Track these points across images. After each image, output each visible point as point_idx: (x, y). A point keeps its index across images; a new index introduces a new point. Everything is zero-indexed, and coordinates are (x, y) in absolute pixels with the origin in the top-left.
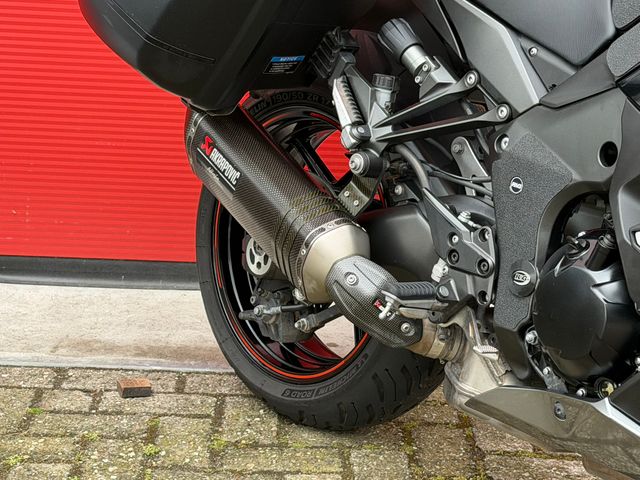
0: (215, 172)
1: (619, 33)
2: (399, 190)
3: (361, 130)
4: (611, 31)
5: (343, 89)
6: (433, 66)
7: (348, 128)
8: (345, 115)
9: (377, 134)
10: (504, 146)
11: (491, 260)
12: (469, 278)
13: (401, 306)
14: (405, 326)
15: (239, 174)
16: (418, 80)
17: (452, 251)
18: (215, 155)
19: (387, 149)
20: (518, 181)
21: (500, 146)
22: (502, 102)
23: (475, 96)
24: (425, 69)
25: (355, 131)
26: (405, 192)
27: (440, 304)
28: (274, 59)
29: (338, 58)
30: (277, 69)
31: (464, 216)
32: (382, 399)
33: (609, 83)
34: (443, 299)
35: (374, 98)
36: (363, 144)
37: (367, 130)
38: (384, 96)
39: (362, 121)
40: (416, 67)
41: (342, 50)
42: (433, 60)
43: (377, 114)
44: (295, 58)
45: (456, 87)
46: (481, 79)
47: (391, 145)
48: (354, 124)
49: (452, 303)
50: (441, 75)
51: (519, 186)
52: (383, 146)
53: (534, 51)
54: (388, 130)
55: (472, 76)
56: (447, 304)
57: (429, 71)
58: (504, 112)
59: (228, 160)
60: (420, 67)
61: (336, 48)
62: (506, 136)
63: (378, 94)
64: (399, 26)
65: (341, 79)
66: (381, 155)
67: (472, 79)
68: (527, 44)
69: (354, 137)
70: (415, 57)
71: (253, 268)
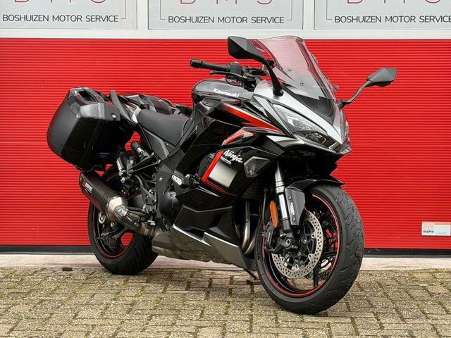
0: (86, 189)
5: (120, 160)
6: (144, 152)
8: (120, 167)
9: (129, 172)
11: (155, 201)
12: (151, 206)
15: (92, 188)
16: (140, 156)
17: (147, 200)
18: (86, 184)
22: (160, 159)
23: (154, 159)
25: (123, 171)
26: (138, 189)
27: (142, 214)
28: (101, 153)
29: (119, 152)
30: (102, 156)
31: (150, 191)
32: (138, 256)
35: (129, 162)
36: (125, 175)
37: (126, 171)
38: (132, 162)
39: (125, 168)
40: (140, 153)
41: (120, 150)
42: (144, 150)
43: (129, 166)
45: (149, 157)
46: (155, 153)
47: (133, 174)
48: (122, 169)
49: (147, 214)
50: (146, 154)
51: (161, 179)
52: (130, 175)
53: (167, 144)
54: (132, 170)
56: (145, 214)
57: (142, 154)
58: (159, 161)
59: (89, 185)
65: (119, 158)
66: (130, 177)
67: (153, 154)
69: (122, 173)
70: (140, 150)
71: (100, 222)
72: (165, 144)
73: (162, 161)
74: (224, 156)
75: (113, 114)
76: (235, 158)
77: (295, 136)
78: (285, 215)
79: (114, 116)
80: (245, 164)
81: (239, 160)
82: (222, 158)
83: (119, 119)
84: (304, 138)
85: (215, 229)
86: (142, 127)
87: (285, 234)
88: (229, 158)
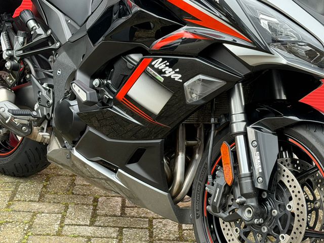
1: (92, 13)
2: (28, 76)
3: (10, 52)
4: (90, 13)
5: (5, 36)
6: (37, 27)
7: (5, 51)
8: (5, 46)
9: (16, 54)
11: (51, 101)
12: (45, 108)
13: (15, 118)
14: (24, 128)
16: (32, 33)
17: (39, 98)
19: (20, 59)
22: (58, 41)
25: (7, 53)
26: (30, 77)
27: (33, 118)
29: (5, 24)
31: (45, 85)
32: (30, 161)
33: (85, 33)
34: (35, 117)
36: (11, 58)
37: (13, 52)
38: (21, 39)
39: (11, 48)
40: (31, 27)
41: (6, 21)
42: (38, 25)
43: (17, 45)
45: (44, 36)
46: (52, 32)
47: (22, 58)
48: (7, 50)
49: (39, 118)
50: (40, 31)
51: (60, 72)
52: (18, 59)
53: (69, 21)
54: (21, 52)
56: (36, 119)
57: (35, 29)
58: (58, 44)
60: (33, 28)
61: (3, 21)
62: (58, 53)
63: (18, 39)
65: (4, 33)
66: (18, 62)
67: (49, 32)
68: (68, 19)
69: (7, 55)
70: (32, 24)
72: (67, 21)
73: (60, 46)
74: (152, 67)
76: (170, 72)
77: (271, 49)
78: (244, 169)
80: (186, 84)
81: (177, 77)
82: (149, 69)
84: (285, 53)
85: (134, 167)
87: (243, 199)
88: (160, 72)
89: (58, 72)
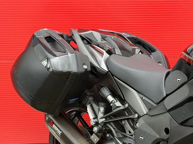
0: (54, 131)
1: (167, 95)
2: (108, 135)
3: (96, 120)
4: (165, 95)
5: (90, 108)
6: (116, 101)
7: (92, 120)
8: (91, 116)
9: (101, 121)
10: (137, 126)
15: (61, 132)
16: (111, 105)
18: (54, 126)
20: (142, 137)
21: (136, 126)
22: (136, 113)
24: (113, 102)
25: (94, 121)
26: (109, 136)
28: (70, 100)
29: (88, 98)
30: (71, 102)
33: (165, 111)
35: (99, 110)
36: (97, 124)
37: (98, 120)
38: (102, 109)
39: (96, 117)
40: (111, 101)
41: (89, 96)
42: (115, 99)
43: (100, 115)
44: (76, 99)
45: (122, 108)
46: (129, 105)
47: (105, 124)
48: (94, 118)
50: (118, 104)
51: (142, 138)
52: (102, 124)
53: (144, 98)
54: (104, 119)
55: (127, 104)
57: (114, 102)
58: (136, 116)
59: (58, 128)
60: (112, 101)
61: (88, 96)
62: (137, 123)
63: (100, 109)
64: (105, 89)
65: (89, 105)
67: (127, 105)
68: (142, 96)
69: (94, 122)
70: (110, 98)
72: (142, 98)
73: (139, 117)
75: (84, 64)
79: (85, 67)
83: (89, 69)
86: (113, 75)
89: (141, 137)
